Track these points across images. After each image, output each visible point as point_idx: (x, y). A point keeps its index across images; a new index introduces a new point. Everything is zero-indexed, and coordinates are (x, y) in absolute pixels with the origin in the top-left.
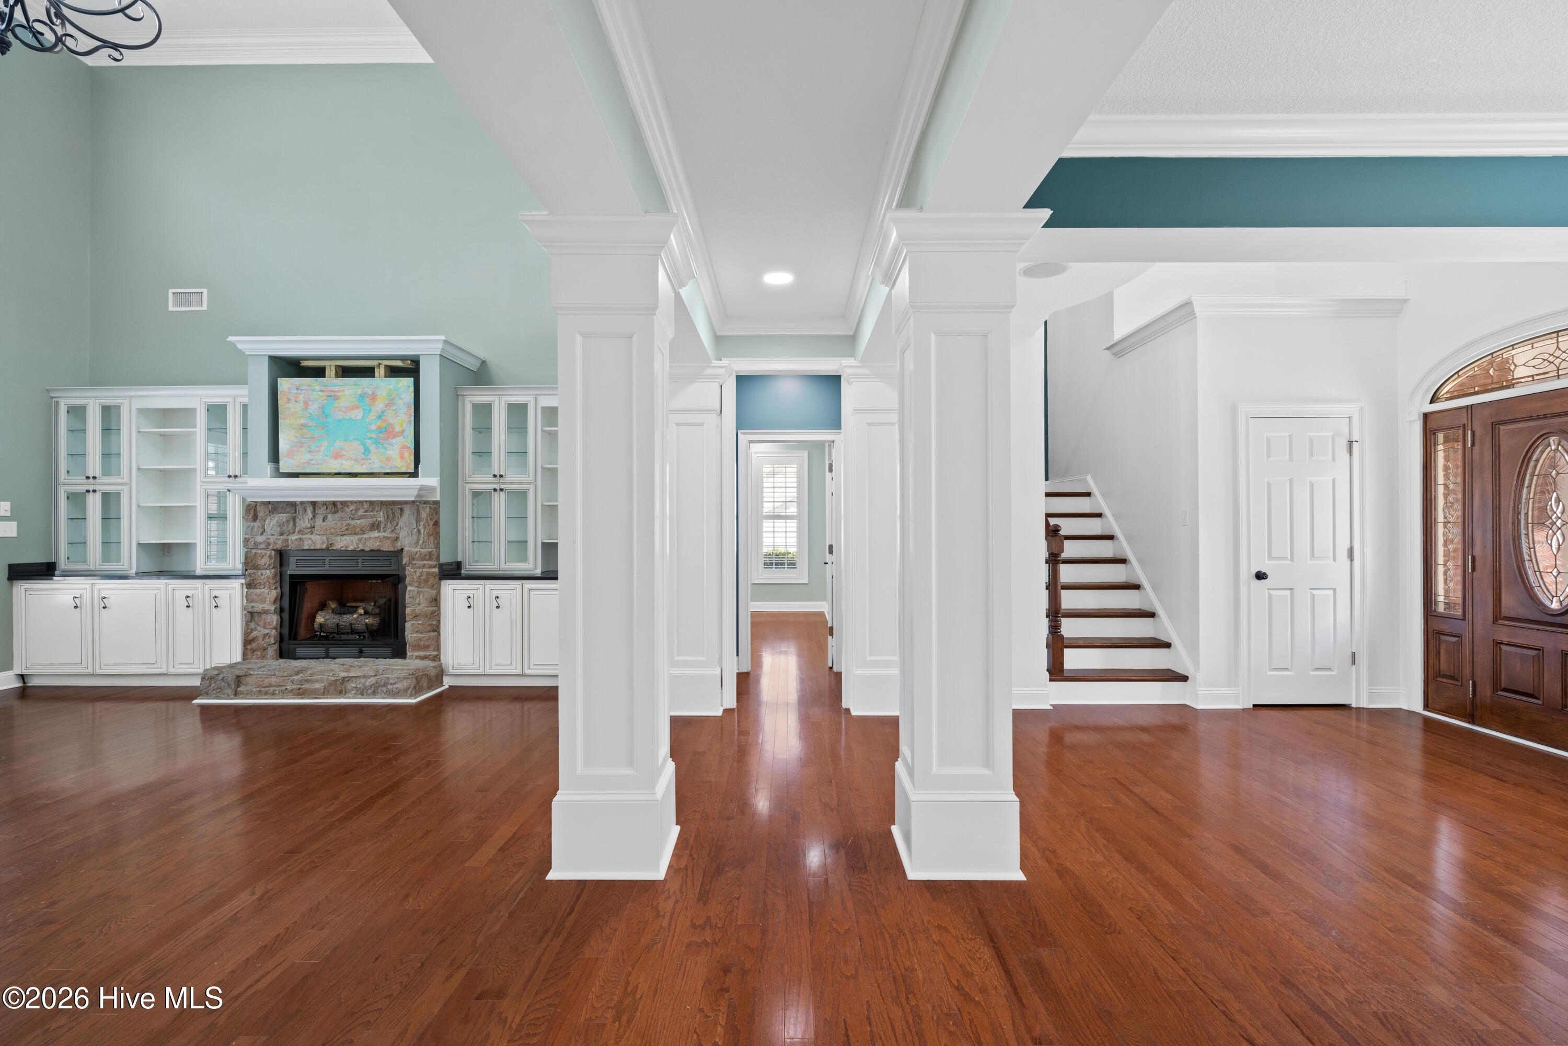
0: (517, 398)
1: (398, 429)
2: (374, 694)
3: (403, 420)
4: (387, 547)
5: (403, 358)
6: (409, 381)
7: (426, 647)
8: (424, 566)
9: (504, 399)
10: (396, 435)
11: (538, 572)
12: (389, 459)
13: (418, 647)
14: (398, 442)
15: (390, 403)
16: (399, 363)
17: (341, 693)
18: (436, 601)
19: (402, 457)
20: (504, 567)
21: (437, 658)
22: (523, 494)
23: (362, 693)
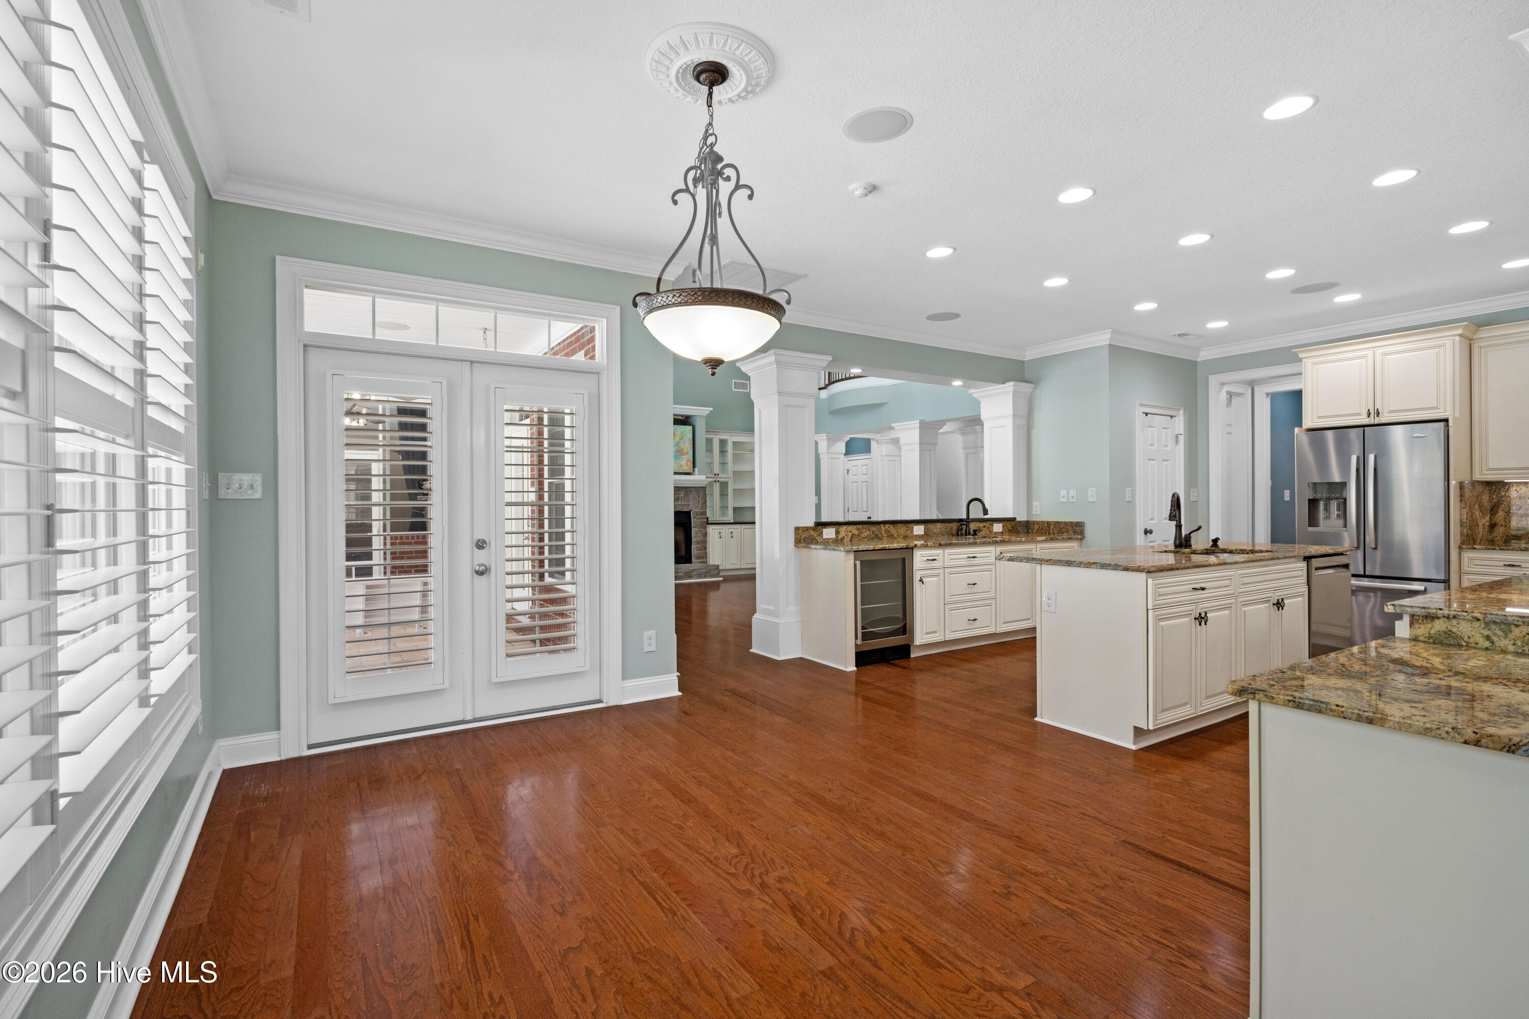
0: (723, 437)
1: (685, 451)
2: (705, 577)
3: (688, 447)
4: (685, 509)
5: (682, 416)
6: (689, 428)
7: (702, 558)
8: (701, 518)
9: (718, 437)
10: (685, 454)
11: (732, 521)
12: (681, 466)
13: (698, 557)
14: (685, 457)
15: (682, 438)
16: (680, 418)
17: (690, 577)
18: (705, 535)
19: (687, 465)
20: (718, 519)
21: (706, 562)
22: (727, 483)
23: (699, 576)
